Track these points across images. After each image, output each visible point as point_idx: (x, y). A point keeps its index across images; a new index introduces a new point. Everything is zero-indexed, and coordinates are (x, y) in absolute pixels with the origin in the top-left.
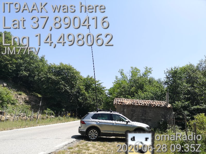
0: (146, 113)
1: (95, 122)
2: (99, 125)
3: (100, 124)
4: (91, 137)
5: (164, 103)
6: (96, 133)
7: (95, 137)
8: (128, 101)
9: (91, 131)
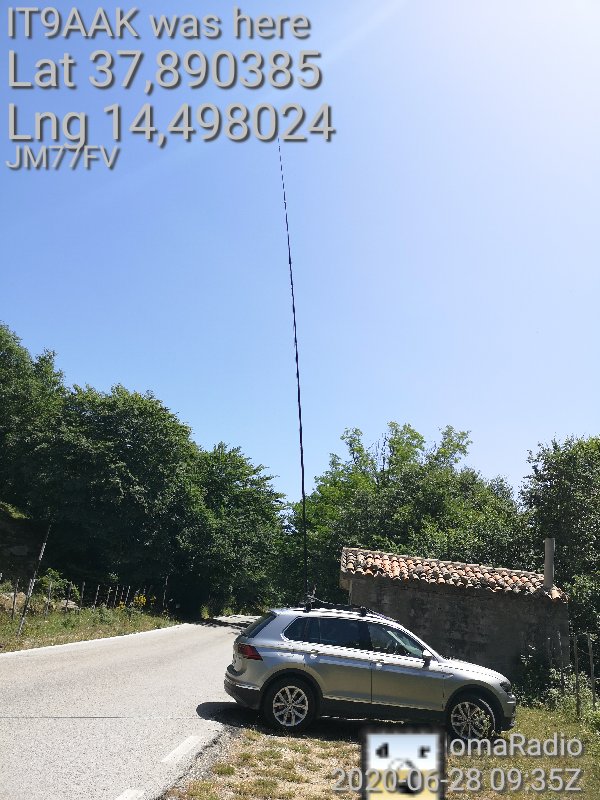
0: (466, 617)
1: (301, 652)
2: (315, 665)
3: (322, 661)
4: (281, 717)
5: (534, 580)
6: (303, 702)
7: (297, 718)
8: (396, 564)
9: (284, 693)
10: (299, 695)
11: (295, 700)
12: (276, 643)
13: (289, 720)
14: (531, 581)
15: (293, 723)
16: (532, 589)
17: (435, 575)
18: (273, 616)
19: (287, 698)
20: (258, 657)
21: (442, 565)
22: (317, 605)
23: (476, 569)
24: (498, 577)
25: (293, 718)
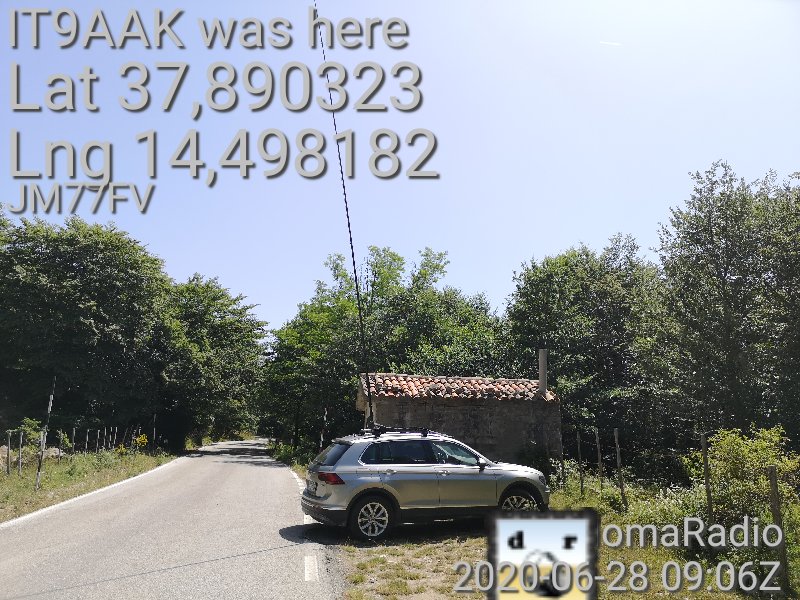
4: (366, 530)
5: (530, 386)
6: (383, 515)
7: (380, 529)
8: (411, 384)
9: (366, 509)
10: (379, 509)
11: (377, 513)
12: (353, 468)
13: (373, 531)
14: (527, 387)
15: (377, 534)
16: (531, 395)
17: (449, 391)
18: (348, 445)
19: (369, 513)
20: (342, 482)
21: (451, 380)
22: (384, 431)
23: (480, 382)
24: (500, 386)
25: (377, 528)
